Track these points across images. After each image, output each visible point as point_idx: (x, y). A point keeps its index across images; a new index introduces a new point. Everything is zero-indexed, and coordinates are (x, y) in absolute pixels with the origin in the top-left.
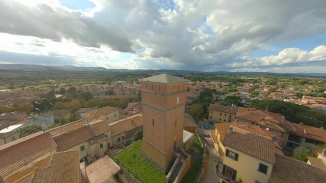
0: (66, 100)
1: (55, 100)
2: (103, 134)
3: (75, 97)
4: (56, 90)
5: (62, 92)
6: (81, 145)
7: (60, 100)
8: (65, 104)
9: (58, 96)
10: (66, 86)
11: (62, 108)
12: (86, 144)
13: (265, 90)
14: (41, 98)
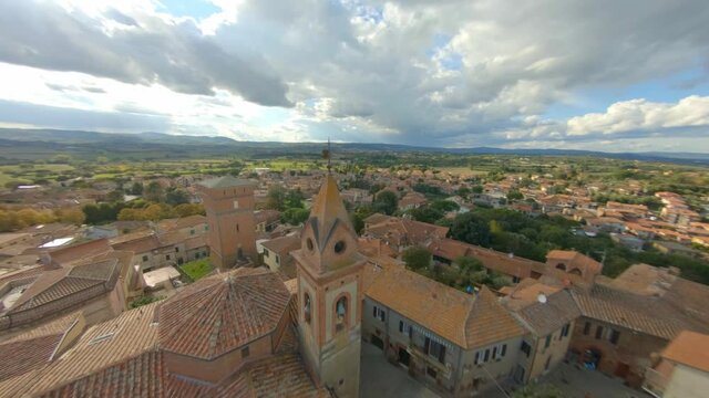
0: (140, 206)
1: (122, 206)
2: (172, 245)
3: (157, 200)
4: (126, 186)
5: (137, 190)
6: (143, 255)
7: (131, 204)
8: (137, 212)
9: (128, 198)
10: (146, 178)
11: (132, 219)
12: (149, 255)
13: (543, 189)
14: (97, 201)
